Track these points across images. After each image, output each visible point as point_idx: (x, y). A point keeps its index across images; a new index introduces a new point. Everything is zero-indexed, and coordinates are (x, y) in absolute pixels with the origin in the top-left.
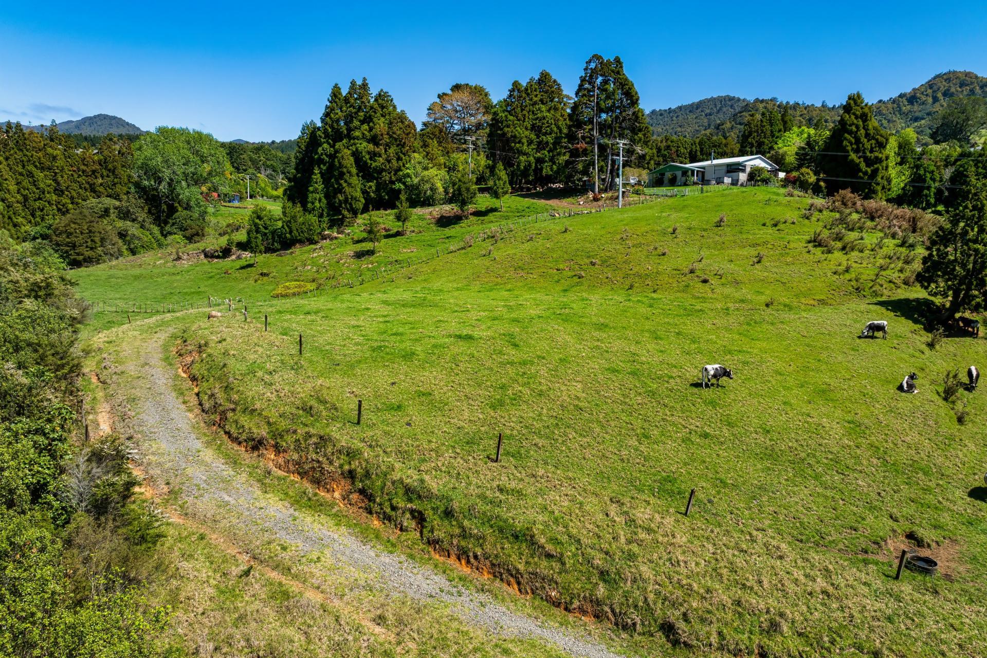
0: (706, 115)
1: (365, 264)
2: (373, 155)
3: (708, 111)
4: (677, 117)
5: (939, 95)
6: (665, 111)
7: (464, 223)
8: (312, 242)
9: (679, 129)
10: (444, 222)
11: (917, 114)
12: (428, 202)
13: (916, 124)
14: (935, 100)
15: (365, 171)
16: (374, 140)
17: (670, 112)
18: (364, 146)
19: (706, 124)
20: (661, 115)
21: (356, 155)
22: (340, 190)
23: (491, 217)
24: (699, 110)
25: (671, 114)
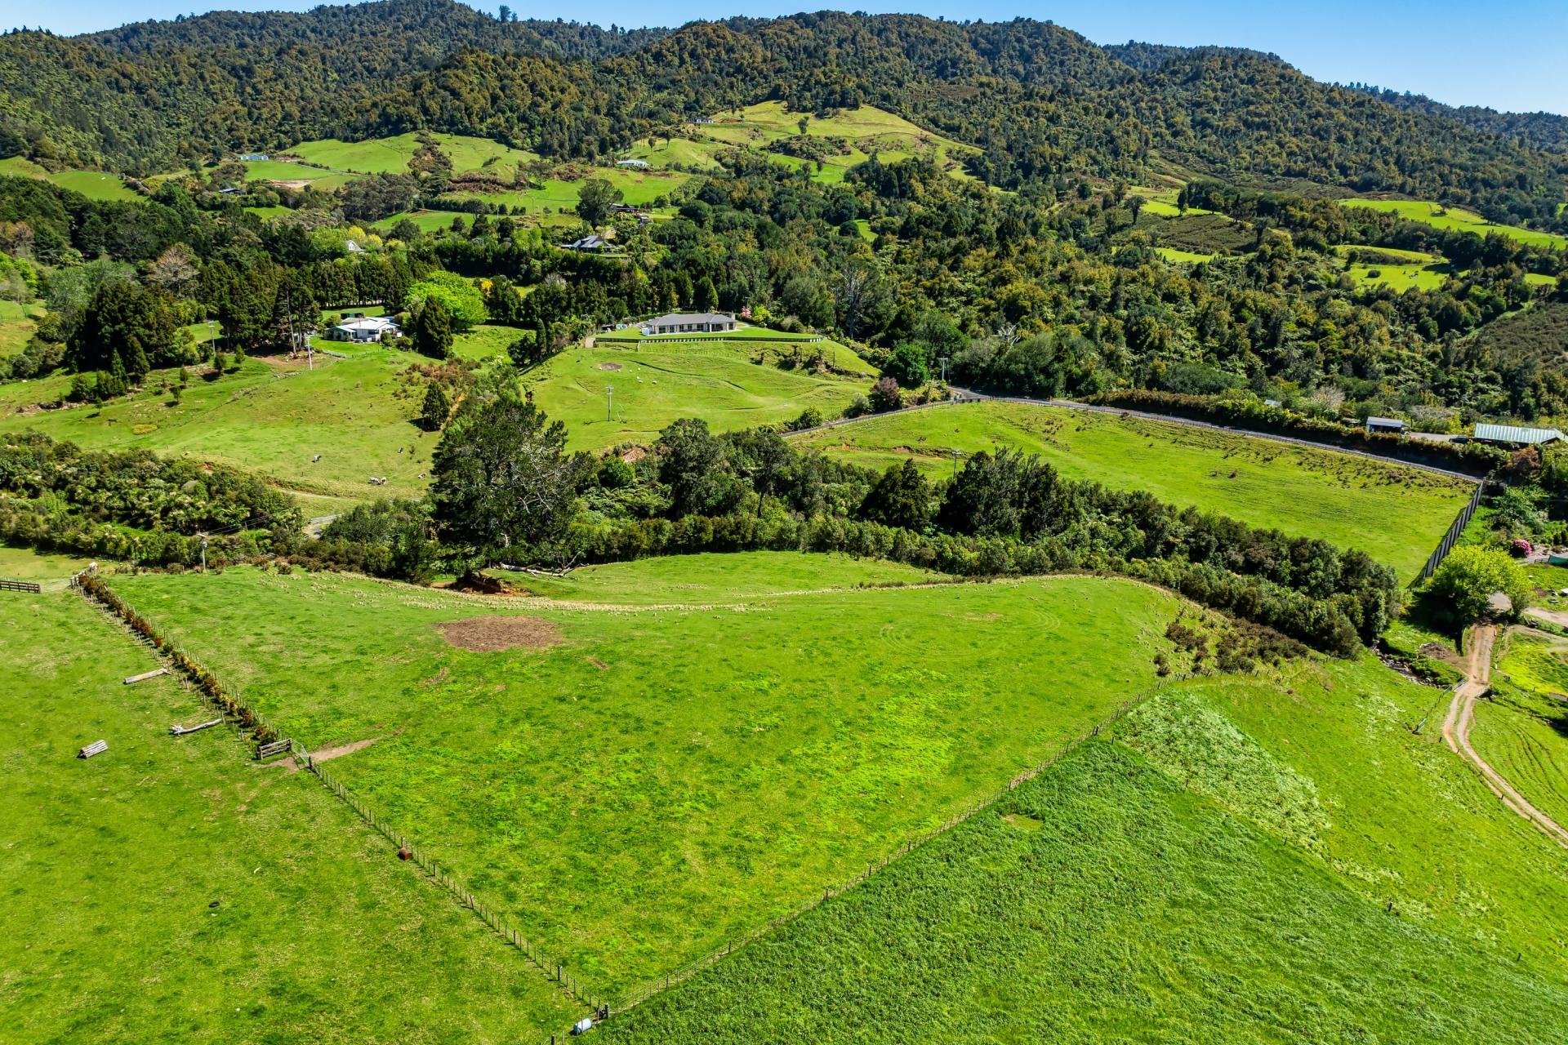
0: (406, 28)
1: (177, 411)
2: (150, 337)
3: (407, 21)
4: (361, 24)
5: (686, 56)
6: (341, 8)
7: (221, 379)
8: (122, 394)
9: (365, 53)
10: (210, 377)
11: (662, 81)
12: (190, 363)
13: (658, 95)
14: (682, 62)
15: (148, 348)
16: (148, 326)
17: (348, 13)
18: (141, 331)
19: (405, 50)
20: (334, 15)
21: (137, 335)
22: (134, 361)
23: (236, 375)
24: (395, 17)
25: (352, 17)
